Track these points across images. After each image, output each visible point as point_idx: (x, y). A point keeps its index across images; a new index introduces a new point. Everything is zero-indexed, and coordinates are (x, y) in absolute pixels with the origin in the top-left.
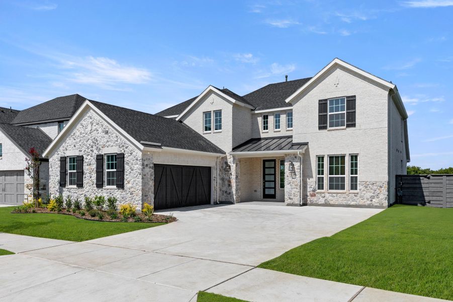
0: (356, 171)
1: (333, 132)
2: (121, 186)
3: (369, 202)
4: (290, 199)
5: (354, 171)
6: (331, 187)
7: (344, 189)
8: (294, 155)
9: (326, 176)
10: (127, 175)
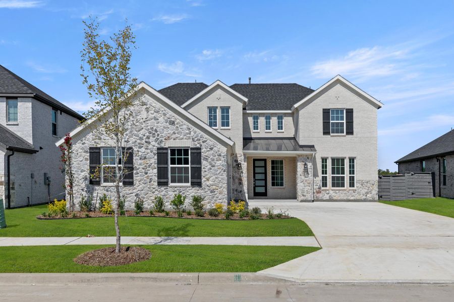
0: (353, 171)
1: (335, 137)
2: (197, 183)
3: (364, 197)
4: (303, 195)
5: (352, 172)
6: (333, 185)
7: (344, 187)
8: (306, 156)
9: (329, 175)
10: (205, 171)
